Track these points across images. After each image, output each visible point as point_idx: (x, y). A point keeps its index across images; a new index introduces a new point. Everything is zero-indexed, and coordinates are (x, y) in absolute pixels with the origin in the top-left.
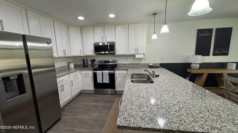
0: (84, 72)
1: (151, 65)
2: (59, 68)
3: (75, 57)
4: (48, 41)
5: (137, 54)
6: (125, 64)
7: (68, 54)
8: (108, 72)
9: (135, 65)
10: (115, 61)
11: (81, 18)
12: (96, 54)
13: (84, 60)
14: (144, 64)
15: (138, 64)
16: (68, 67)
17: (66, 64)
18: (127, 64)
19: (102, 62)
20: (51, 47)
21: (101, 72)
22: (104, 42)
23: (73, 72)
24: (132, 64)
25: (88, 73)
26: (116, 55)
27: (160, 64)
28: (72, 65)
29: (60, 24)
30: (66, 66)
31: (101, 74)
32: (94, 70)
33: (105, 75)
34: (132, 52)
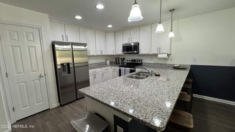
0: (113, 67)
1: (176, 66)
2: (98, 63)
3: (112, 56)
4: (85, 45)
5: (160, 54)
6: (149, 64)
7: (104, 54)
8: (129, 70)
9: (159, 65)
10: (140, 60)
11: (110, 26)
12: (124, 54)
13: (116, 58)
14: (169, 64)
15: (163, 64)
16: (105, 63)
17: (104, 61)
18: (152, 63)
19: (129, 61)
20: (87, 48)
21: (124, 68)
22: (131, 43)
23: (108, 66)
24: (157, 64)
25: (116, 69)
26: (139, 54)
27: (191, 65)
28: (108, 62)
29: (100, 32)
30: (104, 62)
31: (124, 71)
32: (120, 66)
33: (127, 71)
34: (154, 52)
